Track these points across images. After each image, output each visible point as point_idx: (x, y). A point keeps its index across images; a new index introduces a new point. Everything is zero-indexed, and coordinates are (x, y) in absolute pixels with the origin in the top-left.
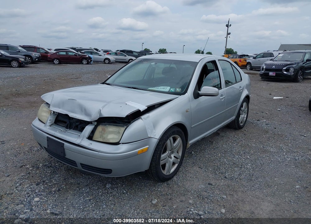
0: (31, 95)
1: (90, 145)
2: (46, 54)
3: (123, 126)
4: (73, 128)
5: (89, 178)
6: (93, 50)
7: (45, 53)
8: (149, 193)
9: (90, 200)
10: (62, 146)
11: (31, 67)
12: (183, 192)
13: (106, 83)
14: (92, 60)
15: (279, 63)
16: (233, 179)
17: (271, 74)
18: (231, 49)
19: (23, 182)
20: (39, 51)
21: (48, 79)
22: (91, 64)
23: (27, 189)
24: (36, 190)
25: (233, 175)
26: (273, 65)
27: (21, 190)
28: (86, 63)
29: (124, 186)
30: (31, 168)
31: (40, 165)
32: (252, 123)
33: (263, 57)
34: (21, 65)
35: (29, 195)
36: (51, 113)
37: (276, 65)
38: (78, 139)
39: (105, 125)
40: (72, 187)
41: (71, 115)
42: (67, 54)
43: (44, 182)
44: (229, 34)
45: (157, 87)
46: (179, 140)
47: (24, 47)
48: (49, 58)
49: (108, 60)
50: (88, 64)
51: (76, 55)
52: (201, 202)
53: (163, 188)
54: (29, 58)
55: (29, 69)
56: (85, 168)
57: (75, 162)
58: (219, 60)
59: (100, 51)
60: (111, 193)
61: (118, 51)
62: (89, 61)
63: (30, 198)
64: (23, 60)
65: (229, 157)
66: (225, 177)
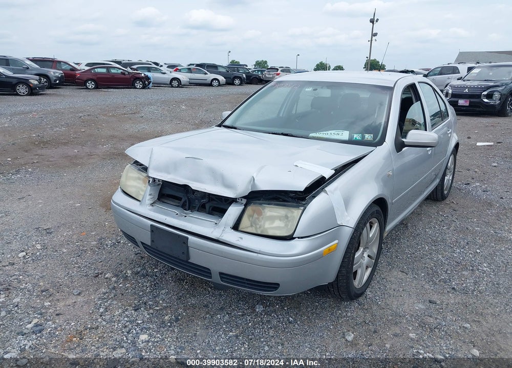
0: (65, 144)
1: (240, 239)
2: (72, 72)
3: (298, 207)
4: (197, 208)
5: (220, 295)
6: (151, 64)
7: (72, 70)
8: (334, 321)
9: (237, 336)
10: (184, 243)
11: (50, 94)
12: (391, 318)
13: (223, 124)
14: (151, 82)
15: (476, 83)
16: (468, 292)
17: (461, 102)
18: (375, 60)
19: (110, 305)
20: (61, 67)
21: (85, 116)
22: (149, 88)
23: (122, 319)
24: (136, 319)
25: (464, 285)
26: (465, 88)
27: (111, 321)
28: (141, 86)
29: (286, 308)
30: (114, 279)
31: (128, 272)
32: (460, 190)
33: (441, 74)
34: (33, 91)
35: (127, 329)
36: (149, 181)
37: (470, 87)
38: (215, 229)
39: (261, 204)
40: (197, 312)
41: (195, 186)
42: (108, 71)
43: (145, 304)
44: (375, 35)
45: (325, 132)
46: (376, 226)
47: (34, 60)
48: (79, 79)
49: (178, 82)
50: (144, 88)
51: (123, 74)
52: (430, 336)
53: (353, 311)
54: (45, 80)
55: (48, 97)
56: (225, 280)
57: (209, 269)
58: (419, 83)
59: (162, 66)
60: (269, 322)
61: (191, 65)
62: (146, 83)
63: (131, 335)
64: (36, 82)
65: (445, 251)
66: (453, 289)
